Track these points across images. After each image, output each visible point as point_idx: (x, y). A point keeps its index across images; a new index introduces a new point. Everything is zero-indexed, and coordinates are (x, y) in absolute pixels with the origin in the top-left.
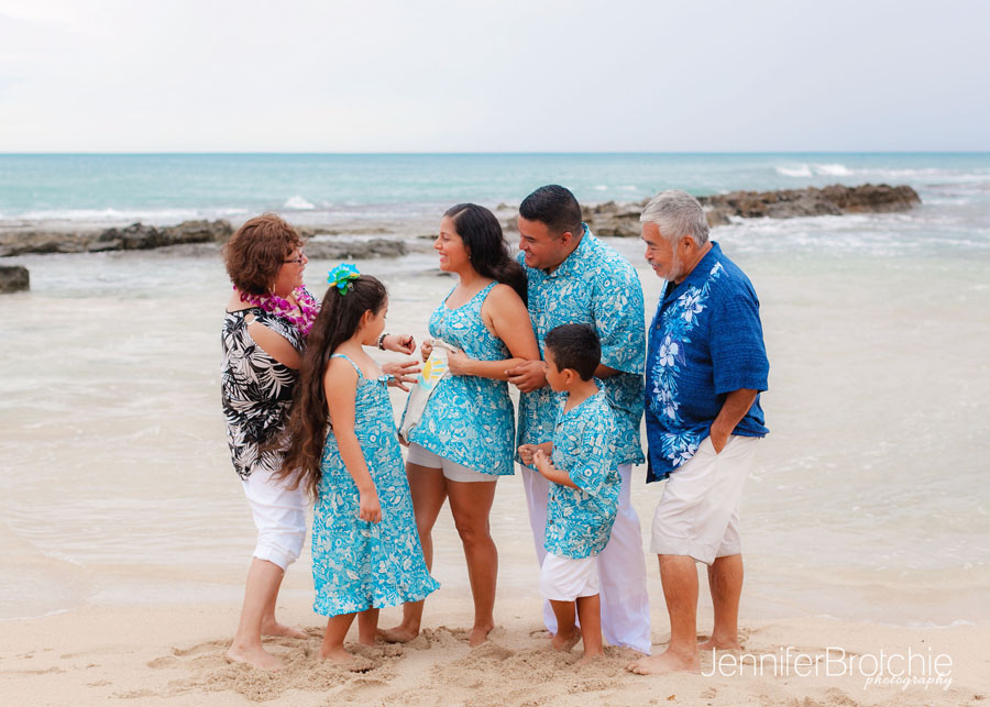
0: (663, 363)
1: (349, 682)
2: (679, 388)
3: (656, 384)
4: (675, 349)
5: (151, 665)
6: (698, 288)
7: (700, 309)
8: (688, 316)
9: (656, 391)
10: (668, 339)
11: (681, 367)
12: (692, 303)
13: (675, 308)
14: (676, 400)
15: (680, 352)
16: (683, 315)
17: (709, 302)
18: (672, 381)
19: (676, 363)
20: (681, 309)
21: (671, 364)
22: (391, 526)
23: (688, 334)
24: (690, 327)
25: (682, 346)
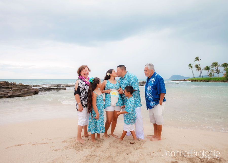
0: (148, 90)
1: (95, 147)
2: (152, 94)
3: (147, 93)
4: (150, 87)
5: (63, 142)
6: (154, 78)
7: (154, 81)
8: (153, 82)
9: (147, 94)
10: (149, 86)
11: (152, 90)
12: (153, 80)
13: (150, 81)
14: (152, 95)
15: (152, 88)
16: (151, 82)
17: (156, 79)
18: (151, 92)
19: (151, 89)
20: (151, 81)
21: (150, 90)
22: (101, 119)
23: (153, 85)
24: (153, 84)
25: (152, 86)
